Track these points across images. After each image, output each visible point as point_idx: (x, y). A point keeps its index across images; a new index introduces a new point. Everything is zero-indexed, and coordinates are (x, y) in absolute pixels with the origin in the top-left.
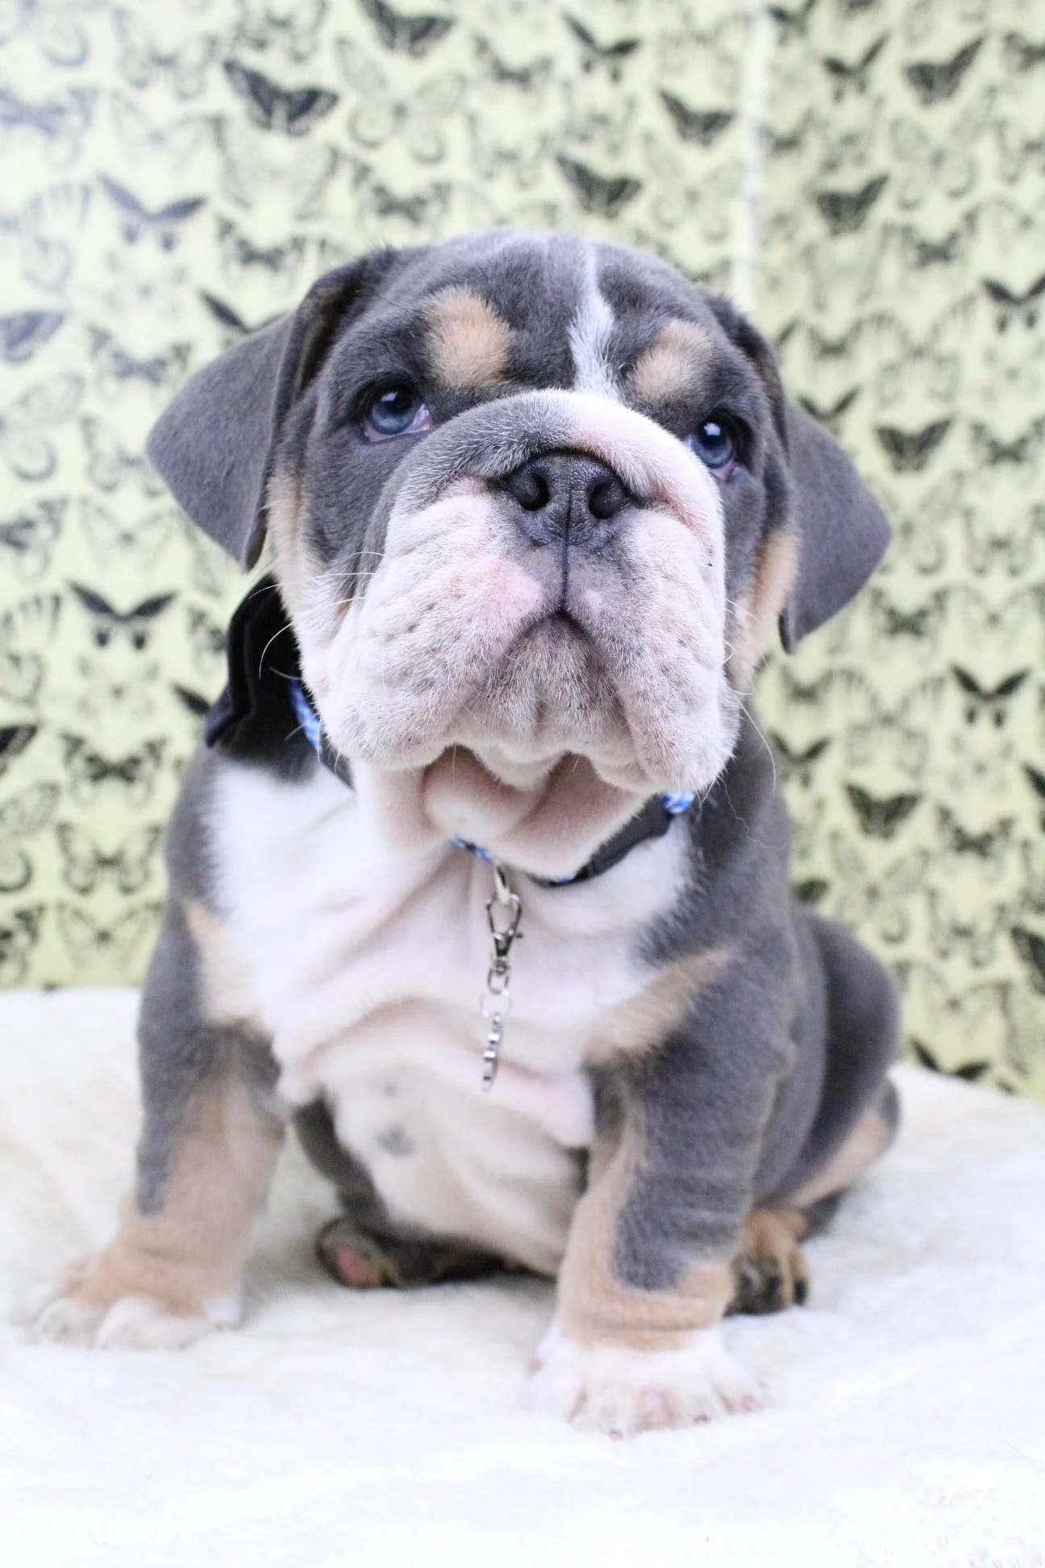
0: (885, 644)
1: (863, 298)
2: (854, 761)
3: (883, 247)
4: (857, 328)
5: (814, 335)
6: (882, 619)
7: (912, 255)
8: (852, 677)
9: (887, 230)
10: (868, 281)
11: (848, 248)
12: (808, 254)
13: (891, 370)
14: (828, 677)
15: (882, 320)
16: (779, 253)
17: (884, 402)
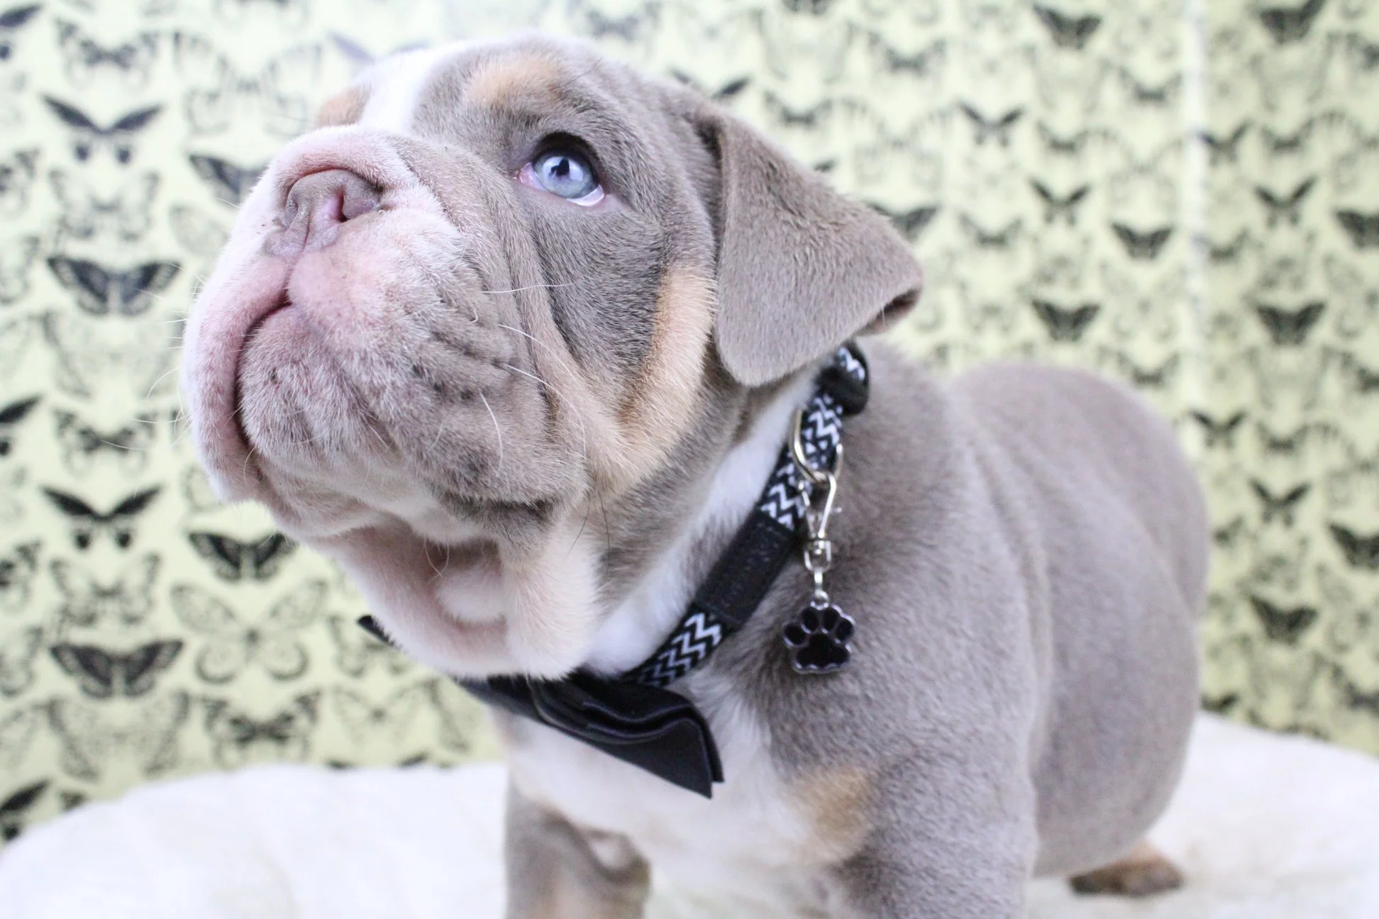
0: (1358, 401)
1: (1313, 98)
2: (1334, 502)
3: (1329, 51)
4: (1309, 125)
5: (1267, 134)
6: (1352, 379)
7: (1359, 58)
8: (1327, 430)
9: (1332, 38)
10: (1317, 83)
11: (1294, 55)
12: (1255, 63)
13: (1346, 160)
14: (1303, 431)
15: (1333, 117)
16: (1226, 64)
17: (1340, 188)
